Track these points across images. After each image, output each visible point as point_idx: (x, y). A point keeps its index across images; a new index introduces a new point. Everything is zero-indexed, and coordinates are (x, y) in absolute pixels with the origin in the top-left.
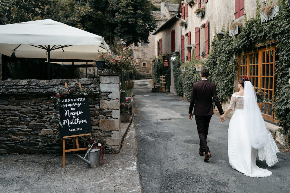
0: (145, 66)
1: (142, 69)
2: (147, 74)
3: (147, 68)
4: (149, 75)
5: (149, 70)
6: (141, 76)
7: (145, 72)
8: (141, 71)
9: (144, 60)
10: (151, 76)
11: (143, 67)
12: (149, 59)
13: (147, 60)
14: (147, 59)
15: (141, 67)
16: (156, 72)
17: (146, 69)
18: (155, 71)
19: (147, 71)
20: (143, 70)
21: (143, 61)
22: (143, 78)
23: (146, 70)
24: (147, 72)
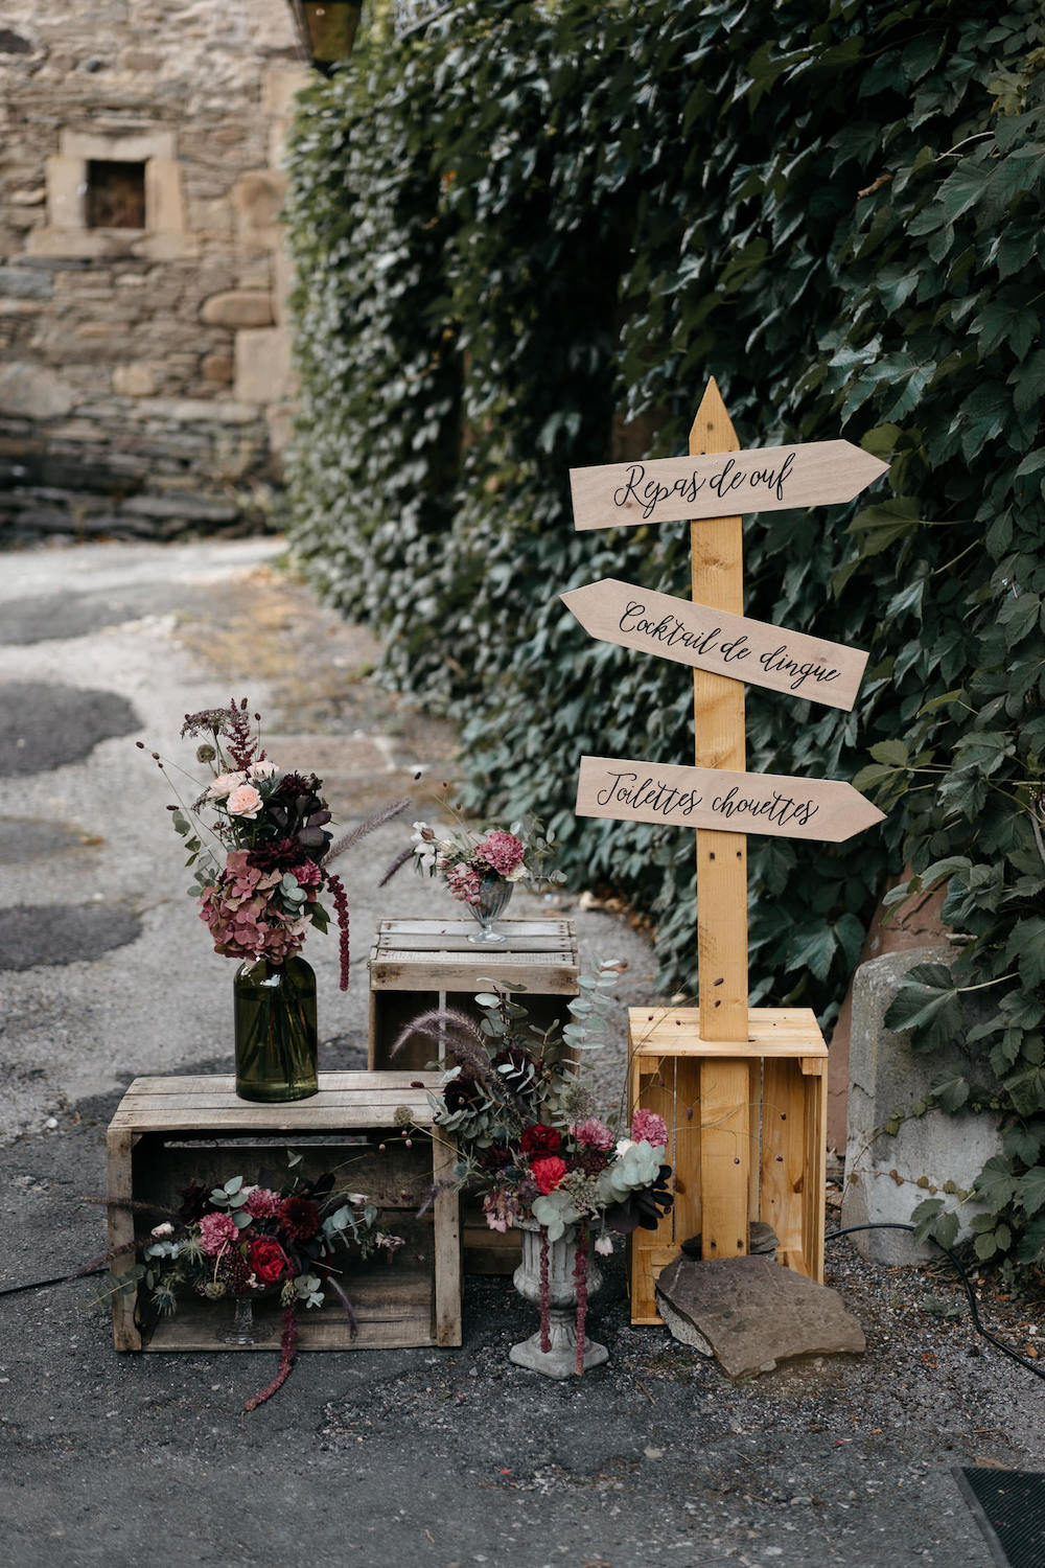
0: (138, 219)
1: (65, 291)
2: (186, 410)
3: (190, 273)
4: (233, 458)
5: (231, 329)
6: (38, 470)
7: (134, 378)
8: (48, 336)
9: (116, 83)
10: (263, 468)
11: (92, 245)
12: (239, 72)
13: (182, 86)
14: (181, 60)
15: (35, 246)
16: (372, 342)
17: (148, 314)
18: (348, 331)
19: (176, 345)
20: (77, 315)
21: (92, 108)
22: (80, 508)
23: (161, 326)
24: (182, 361)
